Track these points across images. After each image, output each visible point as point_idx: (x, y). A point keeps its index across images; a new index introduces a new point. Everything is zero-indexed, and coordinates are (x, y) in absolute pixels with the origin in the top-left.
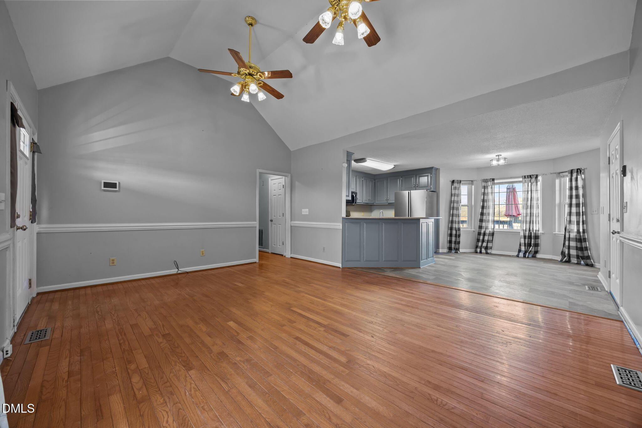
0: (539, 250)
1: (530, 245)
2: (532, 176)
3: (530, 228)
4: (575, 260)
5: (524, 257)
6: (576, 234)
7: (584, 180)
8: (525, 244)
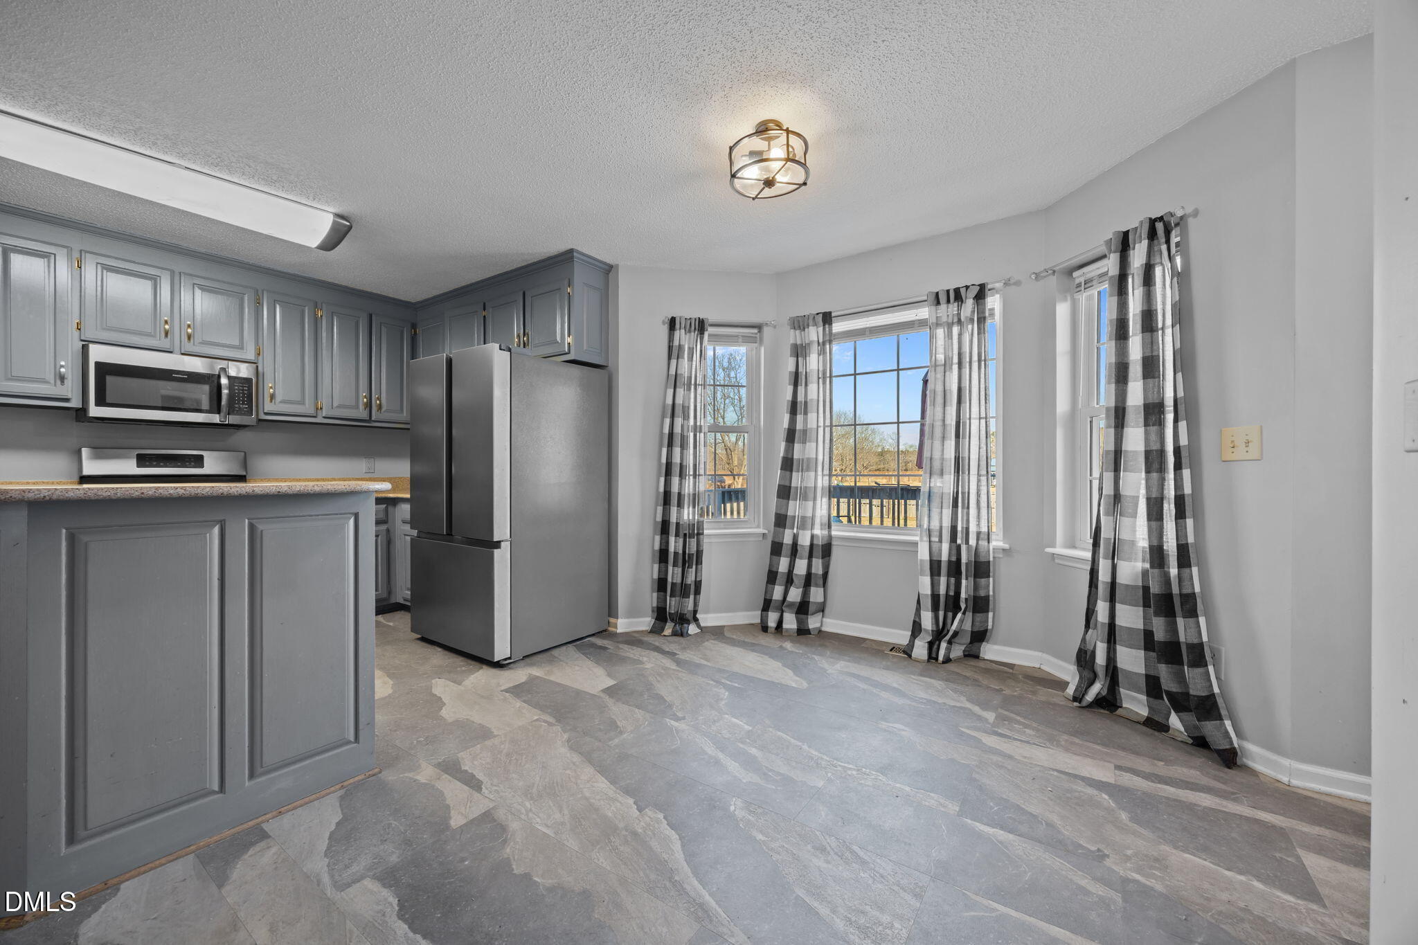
0: (990, 627)
1: (953, 604)
2: (963, 291)
3: (954, 530)
4: (1139, 701)
5: (932, 656)
6: (1147, 566)
7: (1182, 279)
8: (935, 597)
